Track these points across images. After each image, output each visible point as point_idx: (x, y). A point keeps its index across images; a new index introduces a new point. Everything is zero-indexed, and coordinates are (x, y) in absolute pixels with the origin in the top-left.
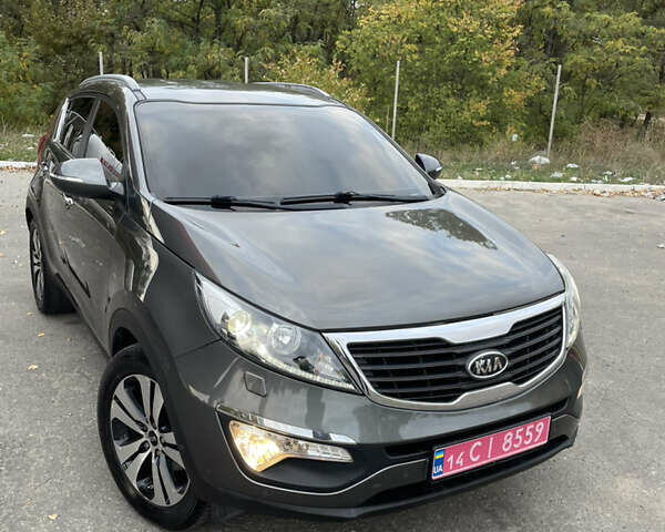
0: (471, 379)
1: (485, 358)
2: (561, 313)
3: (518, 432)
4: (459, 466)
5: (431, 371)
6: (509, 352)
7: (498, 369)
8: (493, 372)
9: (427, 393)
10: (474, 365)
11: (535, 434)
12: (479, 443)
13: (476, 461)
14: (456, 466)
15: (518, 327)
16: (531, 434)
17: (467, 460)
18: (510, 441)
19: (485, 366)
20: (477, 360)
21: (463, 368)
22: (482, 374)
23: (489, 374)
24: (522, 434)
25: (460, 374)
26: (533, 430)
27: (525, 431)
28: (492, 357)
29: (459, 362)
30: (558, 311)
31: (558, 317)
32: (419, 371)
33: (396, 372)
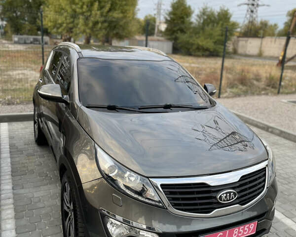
0: (218, 203)
1: (226, 193)
2: (265, 170)
3: (241, 228)
6: (238, 190)
8: (230, 200)
9: (198, 209)
11: (249, 229)
12: (222, 234)
15: (243, 178)
16: (247, 229)
18: (237, 232)
19: (226, 197)
21: (215, 198)
22: (224, 201)
23: (228, 201)
25: (214, 200)
26: (248, 227)
27: (244, 228)
28: (230, 193)
29: (213, 195)
30: (264, 169)
31: (264, 172)
32: (194, 199)
33: (183, 199)
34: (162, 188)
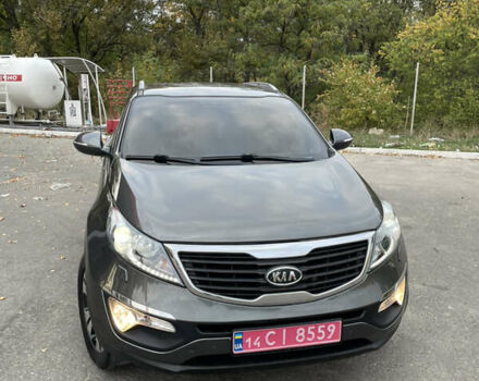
0: (268, 285)
1: (282, 271)
2: (367, 246)
3: (309, 329)
4: (256, 347)
5: (238, 276)
6: (306, 269)
7: (293, 280)
8: (288, 282)
9: (235, 292)
10: (271, 275)
11: (328, 333)
12: (273, 332)
13: (271, 346)
14: (253, 347)
16: (323, 332)
17: (263, 343)
18: (302, 334)
19: (280, 276)
20: (274, 272)
21: (263, 276)
22: (277, 282)
23: (283, 282)
24: (315, 330)
25: (261, 281)
26: (325, 329)
27: (317, 329)
28: (288, 271)
29: (260, 272)
30: (365, 243)
32: (230, 276)
33: (212, 275)
34: (181, 258)
